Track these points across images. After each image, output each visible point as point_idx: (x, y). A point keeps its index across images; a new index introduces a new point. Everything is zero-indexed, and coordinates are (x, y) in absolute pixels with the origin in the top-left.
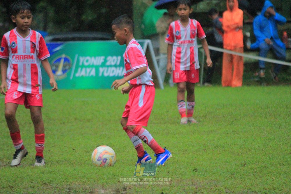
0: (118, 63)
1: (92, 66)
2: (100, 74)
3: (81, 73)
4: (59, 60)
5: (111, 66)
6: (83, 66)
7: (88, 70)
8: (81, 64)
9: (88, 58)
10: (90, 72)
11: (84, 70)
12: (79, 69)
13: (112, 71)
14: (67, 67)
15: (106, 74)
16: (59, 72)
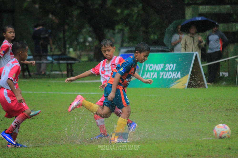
1: (155, 71)
2: (161, 77)
5: (169, 71)
6: (148, 71)
7: (152, 74)
8: (146, 69)
10: (153, 76)
11: (149, 73)
13: (169, 74)
15: (165, 77)
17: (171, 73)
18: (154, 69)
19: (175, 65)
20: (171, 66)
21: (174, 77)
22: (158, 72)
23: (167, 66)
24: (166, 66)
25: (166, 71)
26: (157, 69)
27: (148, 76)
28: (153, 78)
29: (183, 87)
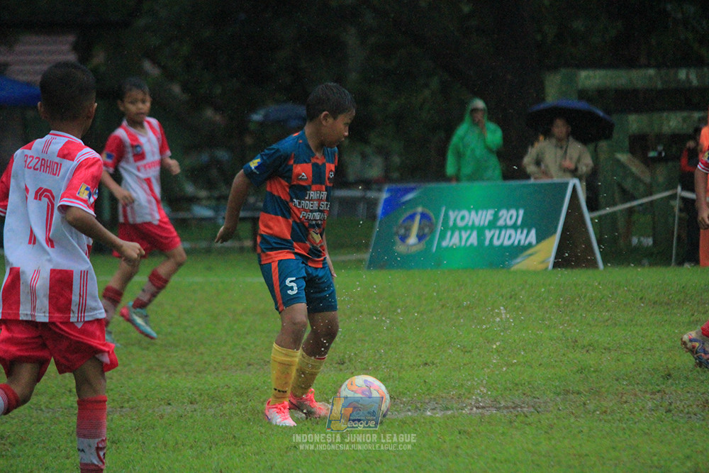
0: (519, 222)
1: (473, 227)
3: (452, 240)
4: (412, 217)
5: (506, 227)
6: (455, 228)
7: (464, 235)
9: (465, 213)
11: (457, 234)
12: (449, 234)
14: (427, 230)
15: (496, 243)
16: (412, 240)
17: (512, 232)
18: (470, 224)
19: (521, 212)
20: (511, 216)
21: (519, 242)
22: (481, 231)
23: (503, 215)
24: (500, 214)
25: (501, 228)
26: (477, 223)
27: (455, 240)
28: (468, 244)
29: (543, 266)
